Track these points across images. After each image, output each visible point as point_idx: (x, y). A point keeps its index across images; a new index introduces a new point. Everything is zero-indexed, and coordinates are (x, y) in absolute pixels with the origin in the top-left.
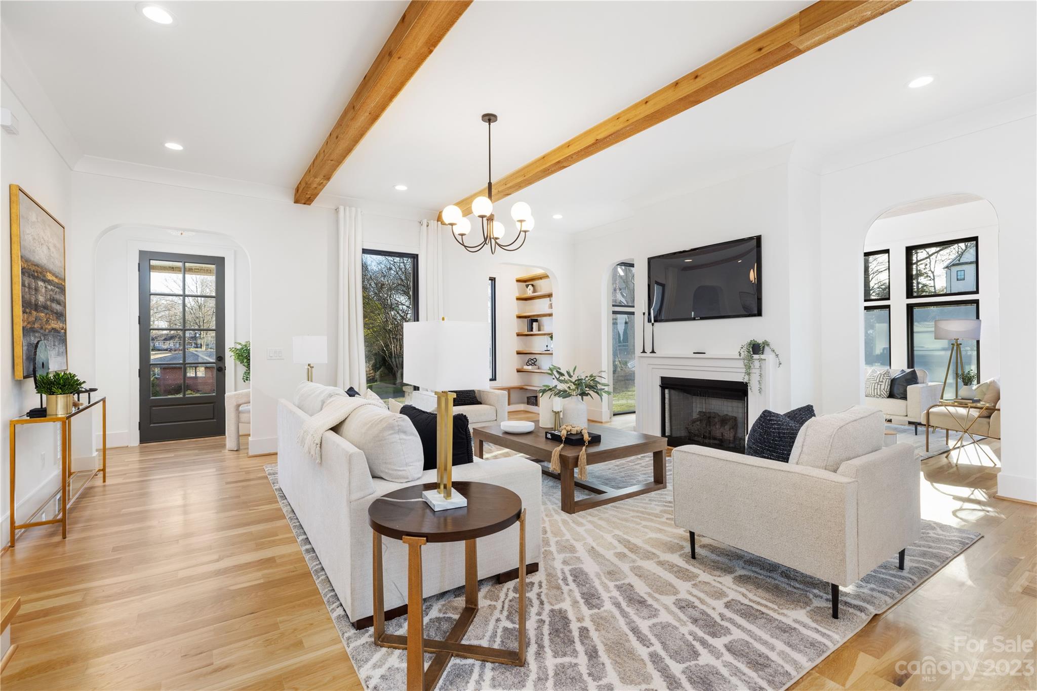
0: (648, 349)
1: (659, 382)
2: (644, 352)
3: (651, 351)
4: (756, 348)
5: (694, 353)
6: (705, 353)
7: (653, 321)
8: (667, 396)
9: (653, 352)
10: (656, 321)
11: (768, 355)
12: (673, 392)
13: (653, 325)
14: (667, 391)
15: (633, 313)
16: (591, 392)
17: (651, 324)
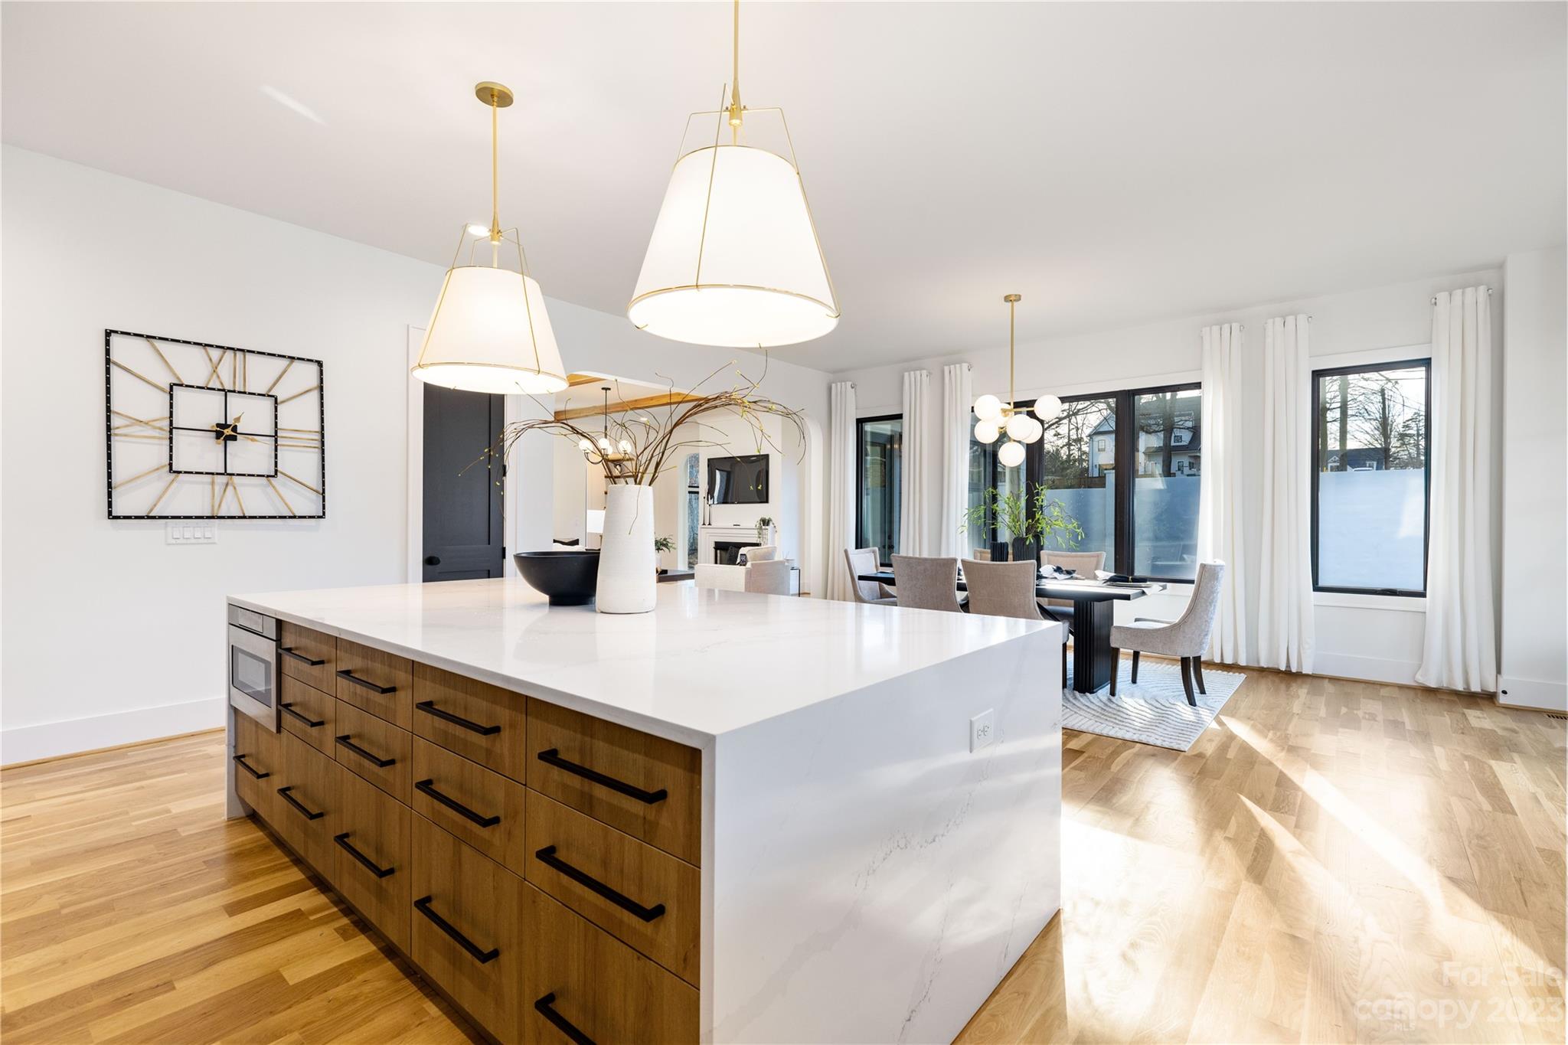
0: (707, 521)
1: (713, 545)
2: (704, 524)
3: (708, 523)
4: (765, 522)
8: (719, 555)
9: (710, 524)
11: (770, 527)
12: (722, 552)
14: (718, 551)
15: (698, 493)
16: (664, 548)
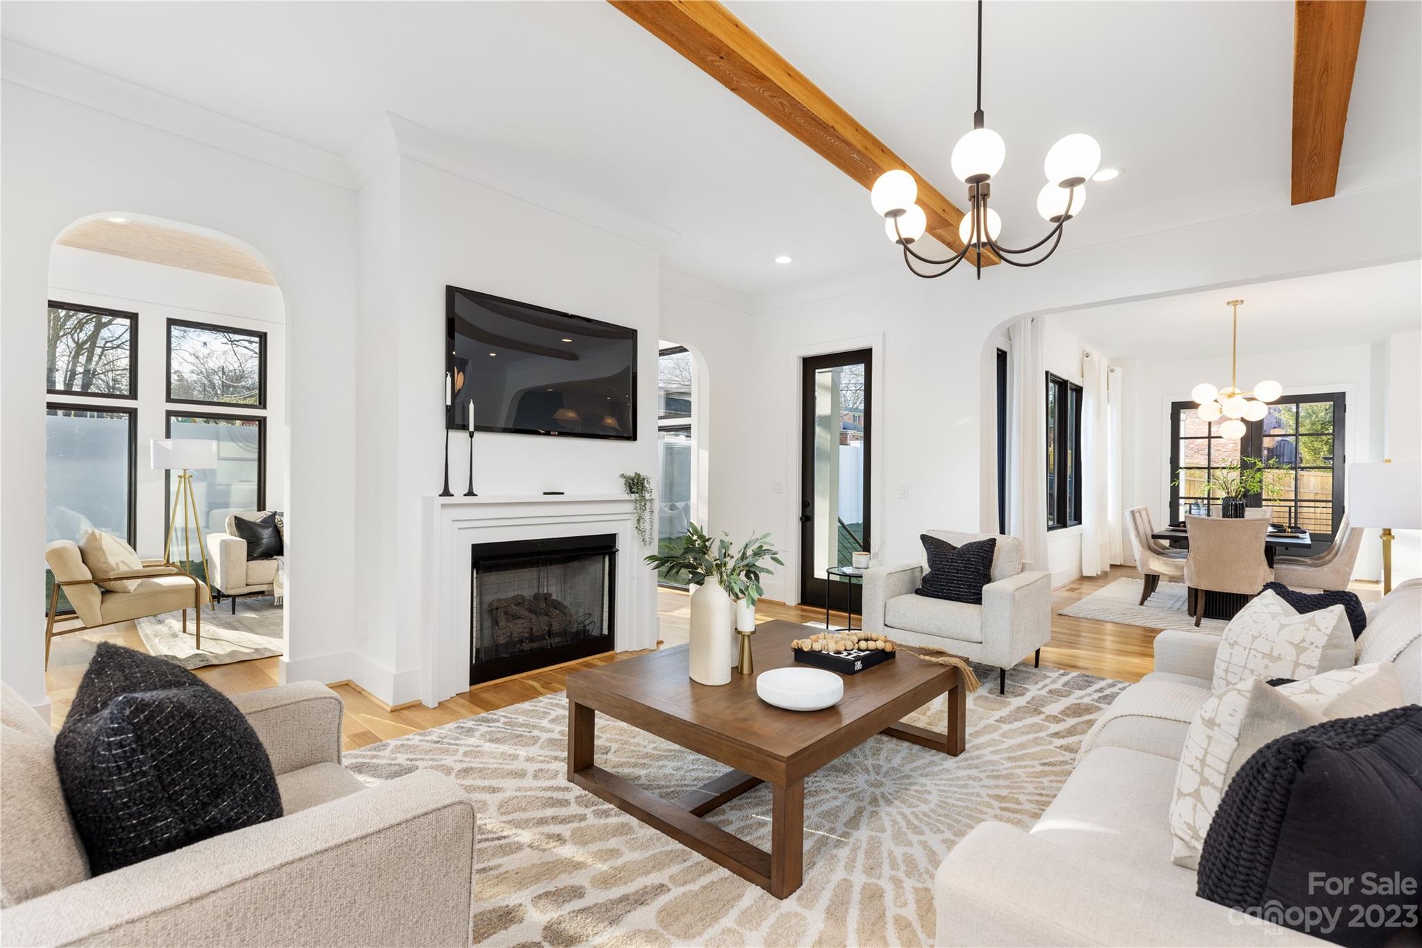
0: (458, 486)
2: (446, 492)
3: (466, 492)
5: (545, 494)
6: (563, 493)
7: (472, 428)
10: (478, 428)
13: (471, 435)
17: (468, 434)
